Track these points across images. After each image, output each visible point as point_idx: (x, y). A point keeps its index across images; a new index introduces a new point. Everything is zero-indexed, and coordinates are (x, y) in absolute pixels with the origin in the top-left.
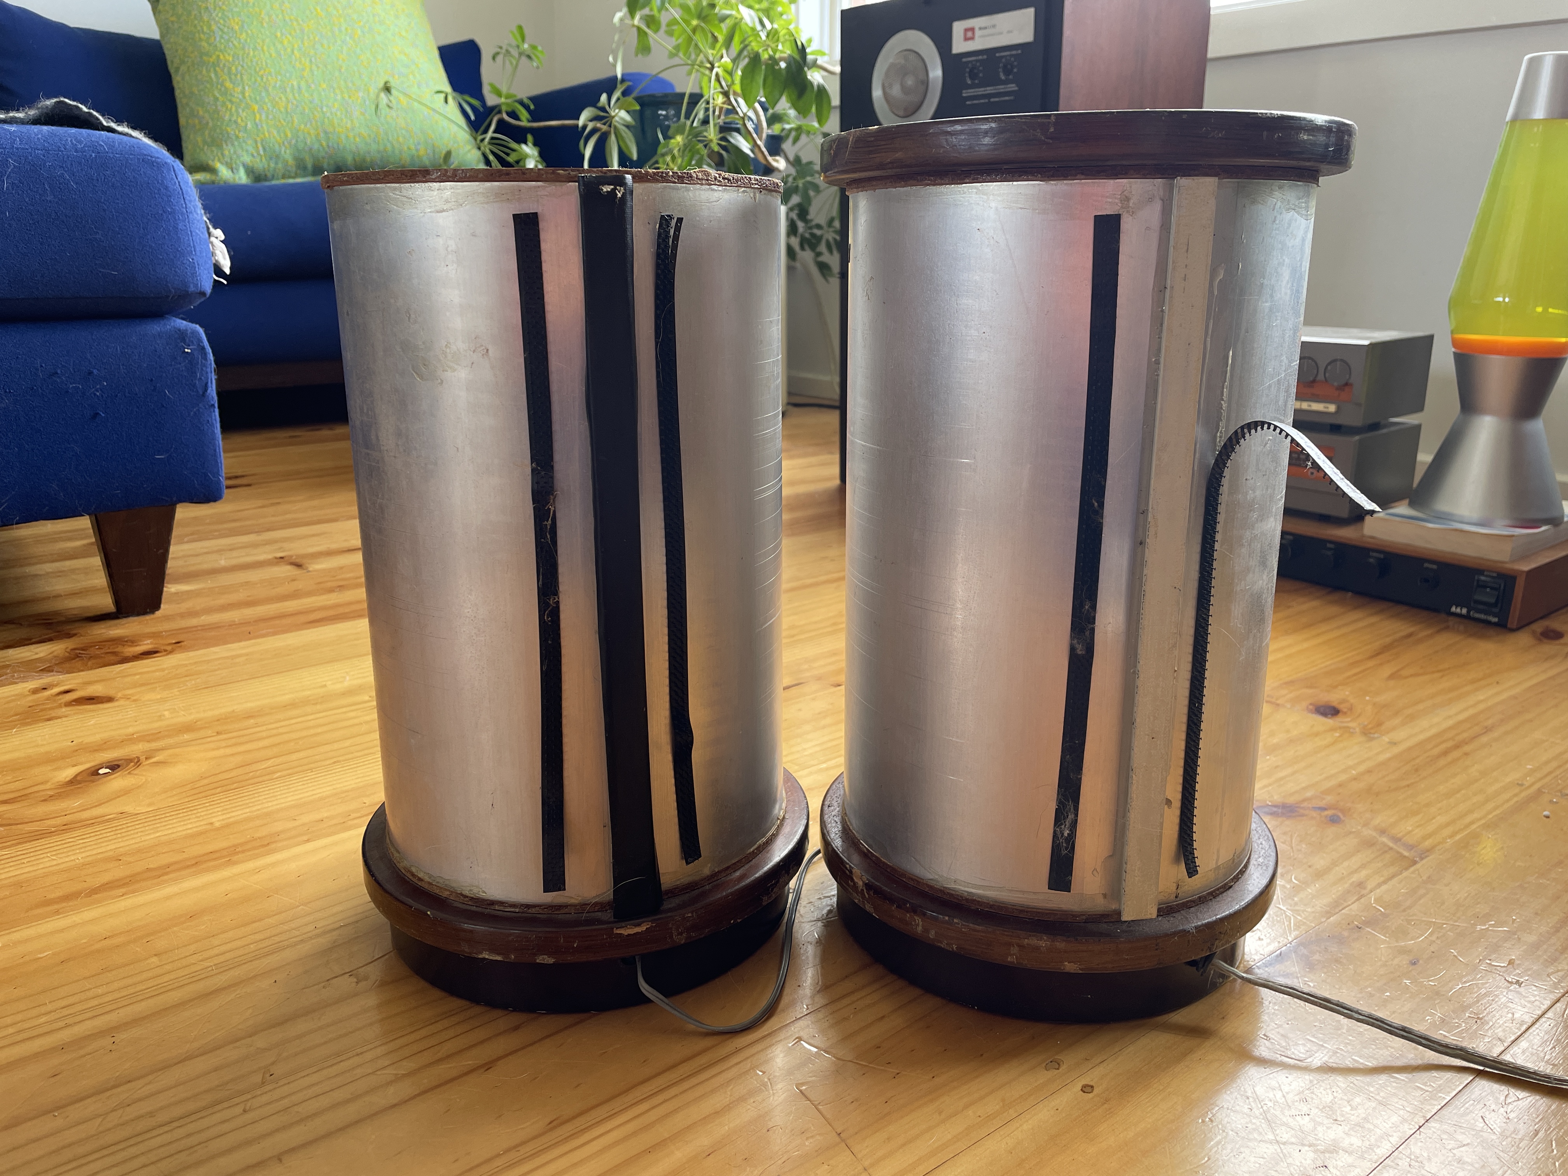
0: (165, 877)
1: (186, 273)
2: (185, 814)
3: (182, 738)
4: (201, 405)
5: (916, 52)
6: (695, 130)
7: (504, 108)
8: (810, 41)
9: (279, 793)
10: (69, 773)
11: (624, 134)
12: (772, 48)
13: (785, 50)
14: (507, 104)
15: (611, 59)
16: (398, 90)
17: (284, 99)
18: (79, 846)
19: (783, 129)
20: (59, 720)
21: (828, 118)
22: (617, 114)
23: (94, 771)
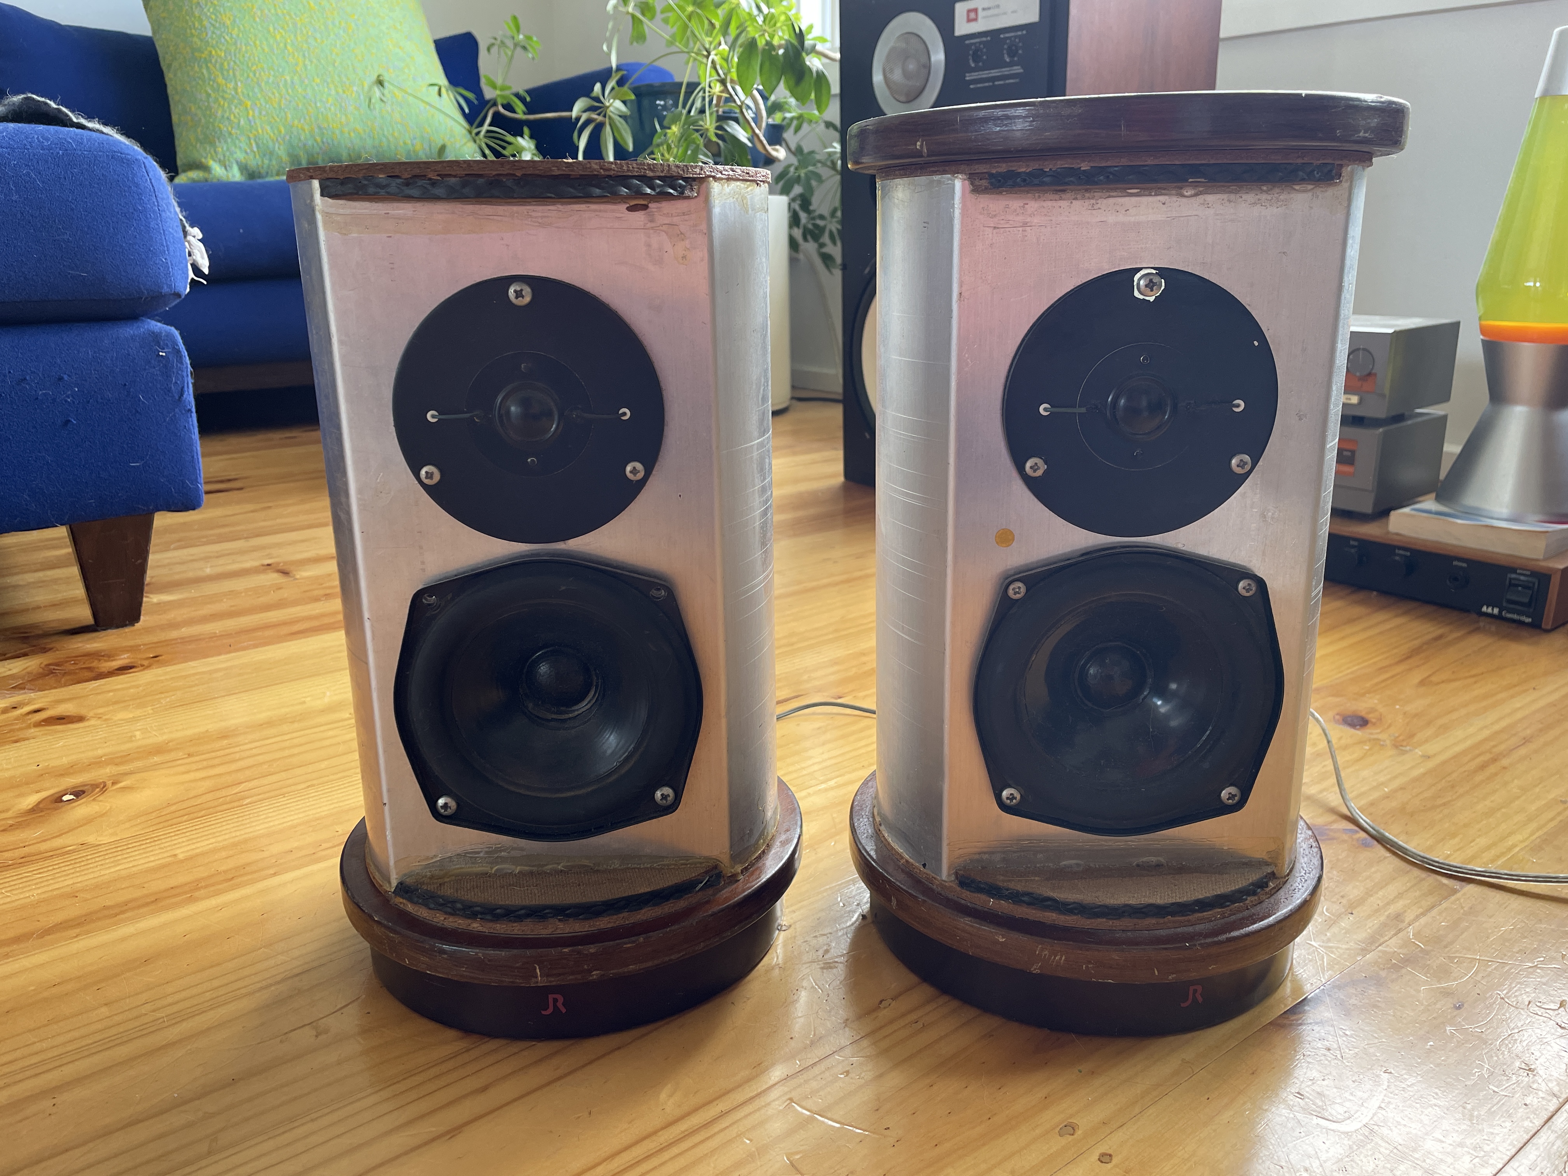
0: (122, 916)
1: (159, 273)
2: (148, 845)
3: (152, 761)
4: (177, 410)
5: (919, 36)
6: (692, 118)
7: (499, 101)
8: (811, 27)
9: (248, 821)
10: (31, 800)
11: (618, 123)
12: (768, 33)
13: (781, 37)
14: (502, 97)
15: (605, 48)
16: (392, 84)
17: (277, 95)
18: (35, 882)
19: (784, 118)
20: (27, 742)
21: (827, 105)
22: (611, 105)
23: (58, 798)
